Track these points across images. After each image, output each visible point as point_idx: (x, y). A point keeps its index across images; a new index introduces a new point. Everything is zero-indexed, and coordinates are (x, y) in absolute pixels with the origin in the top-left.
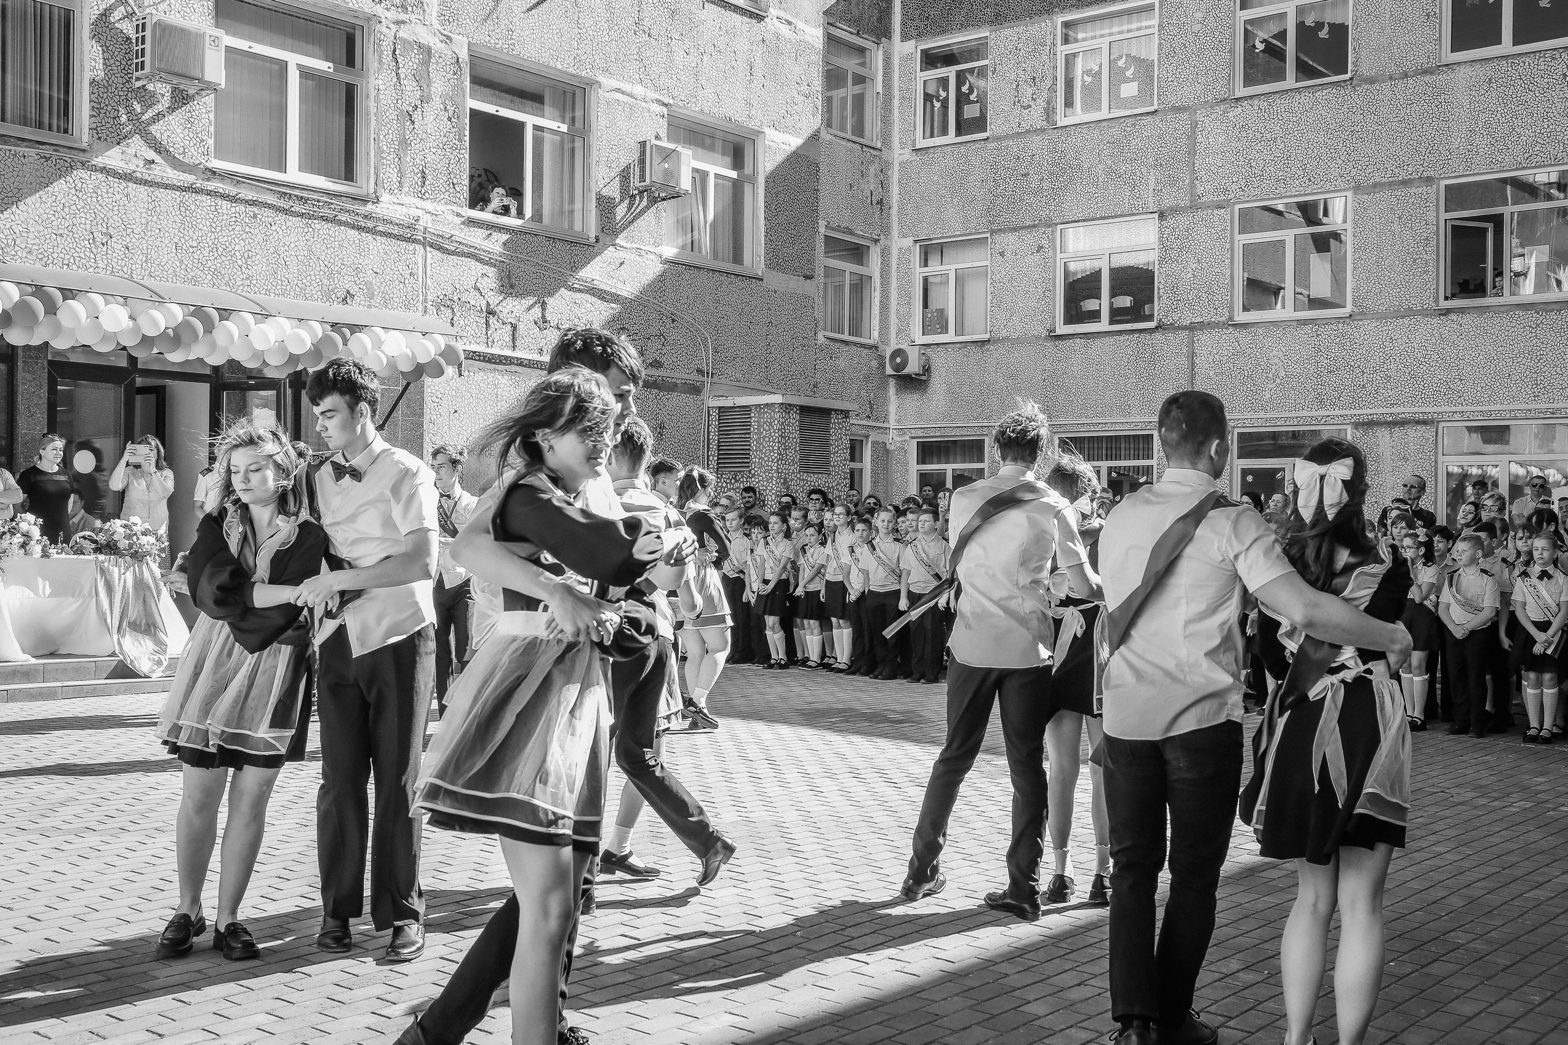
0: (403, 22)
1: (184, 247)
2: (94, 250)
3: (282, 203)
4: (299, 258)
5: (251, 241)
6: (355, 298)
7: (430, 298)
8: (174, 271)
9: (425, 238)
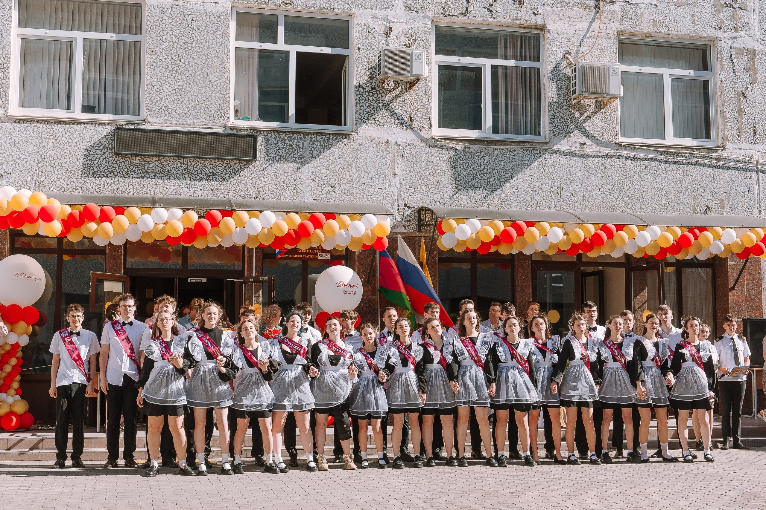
0: (736, 38)
1: (605, 190)
2: (554, 197)
3: (663, 157)
4: (675, 189)
5: (644, 182)
7: (762, 205)
8: (599, 205)
9: (757, 168)
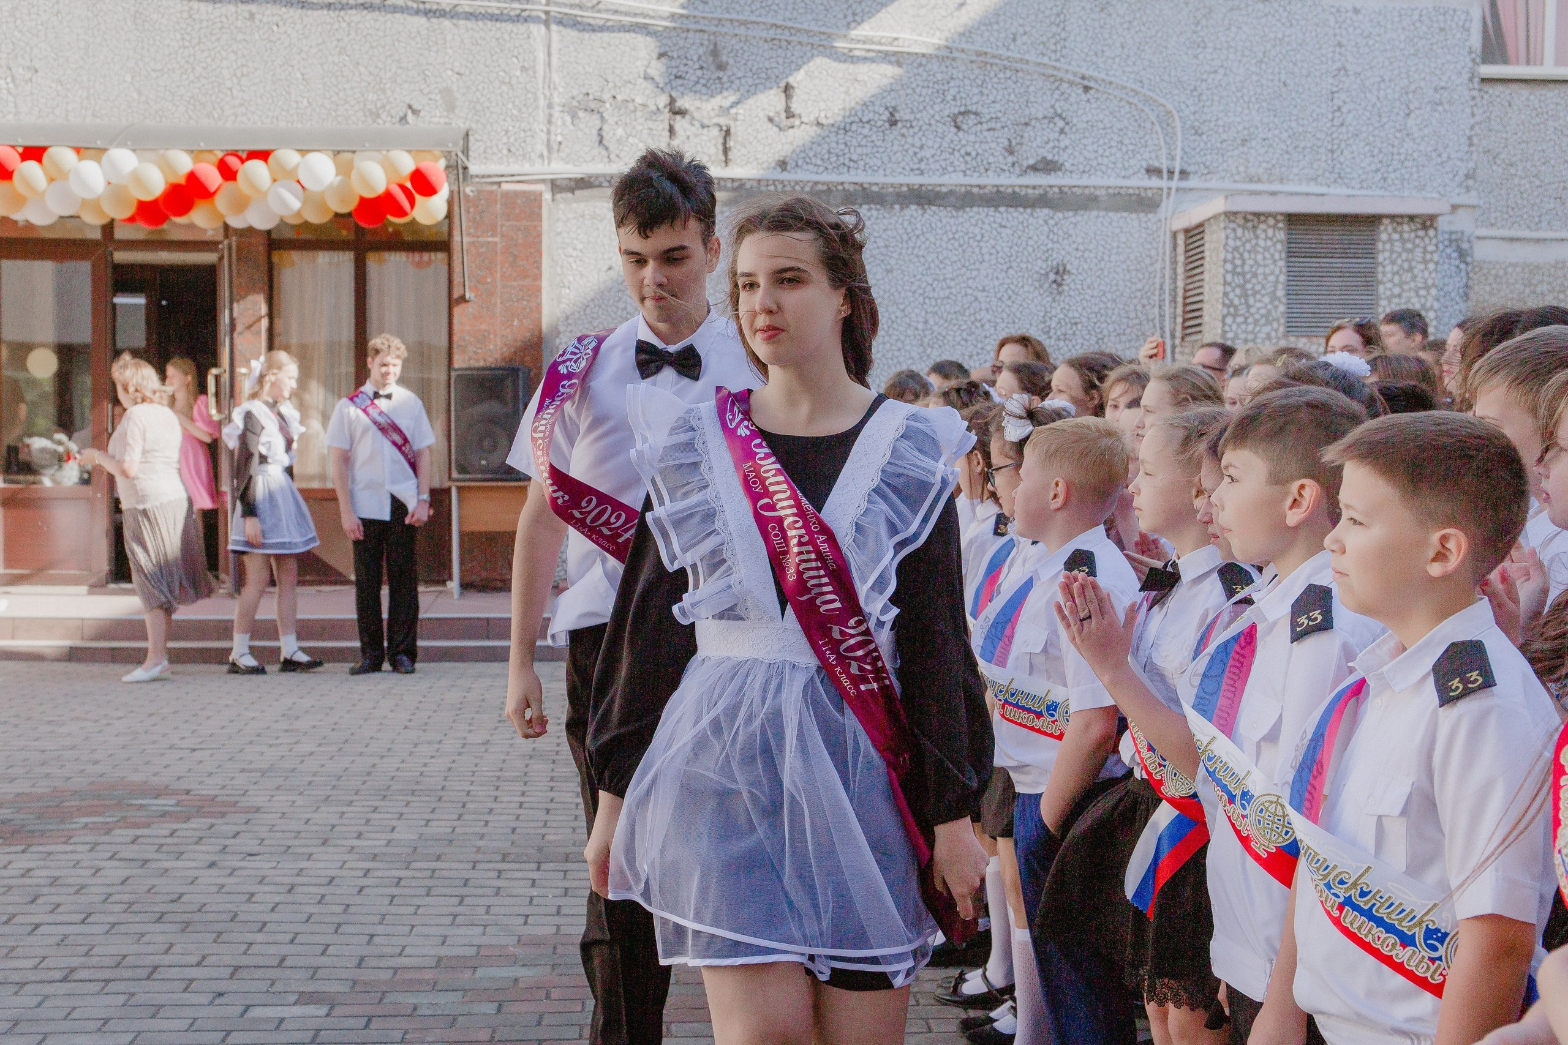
1: (144, 72)
4: (325, 66)
5: (246, 52)
6: (422, 114)
7: (556, 100)
